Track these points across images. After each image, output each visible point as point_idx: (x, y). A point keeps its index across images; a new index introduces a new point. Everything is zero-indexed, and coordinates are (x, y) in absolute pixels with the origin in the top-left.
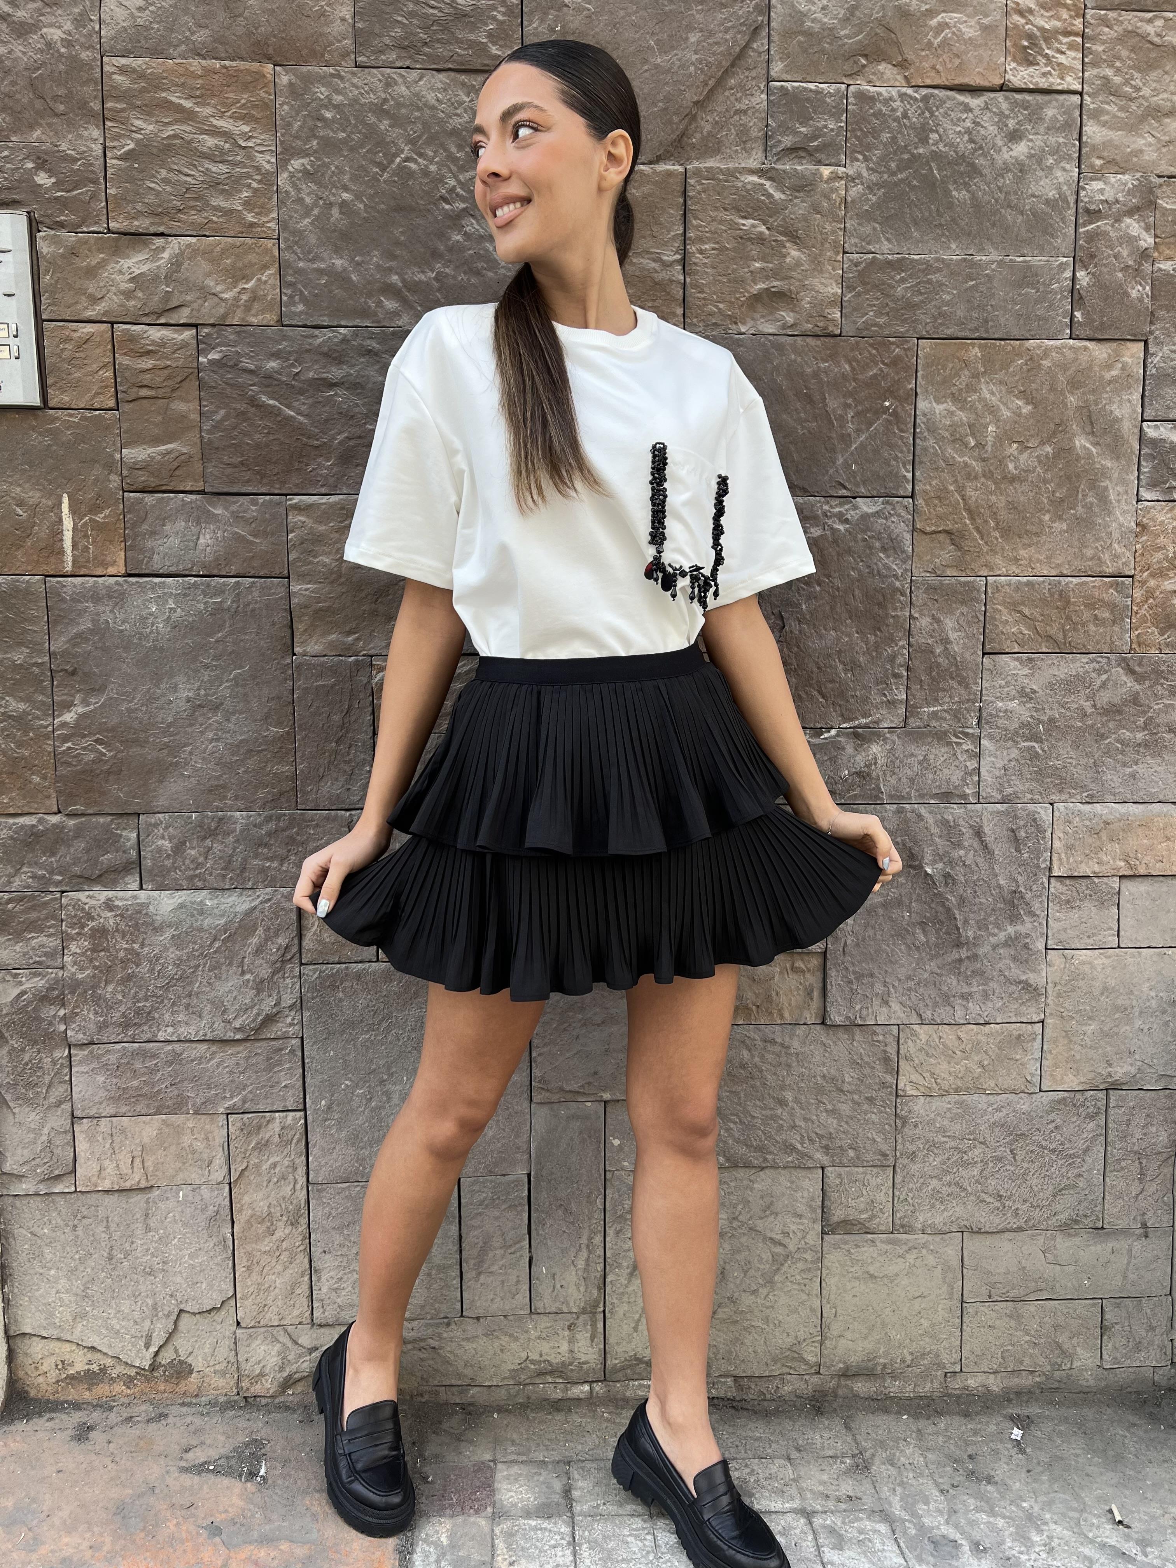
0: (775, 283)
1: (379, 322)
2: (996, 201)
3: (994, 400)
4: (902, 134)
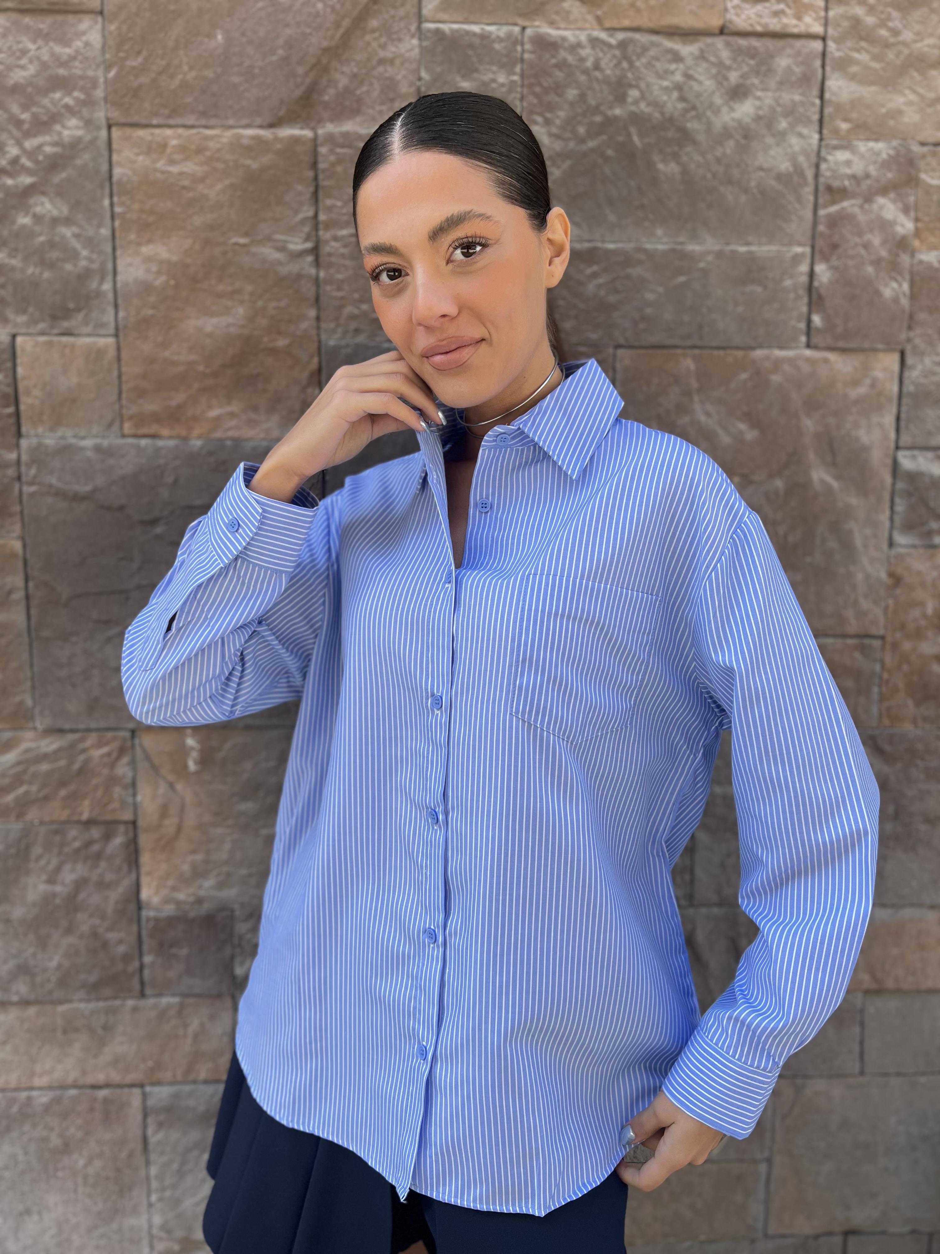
3: (710, 423)
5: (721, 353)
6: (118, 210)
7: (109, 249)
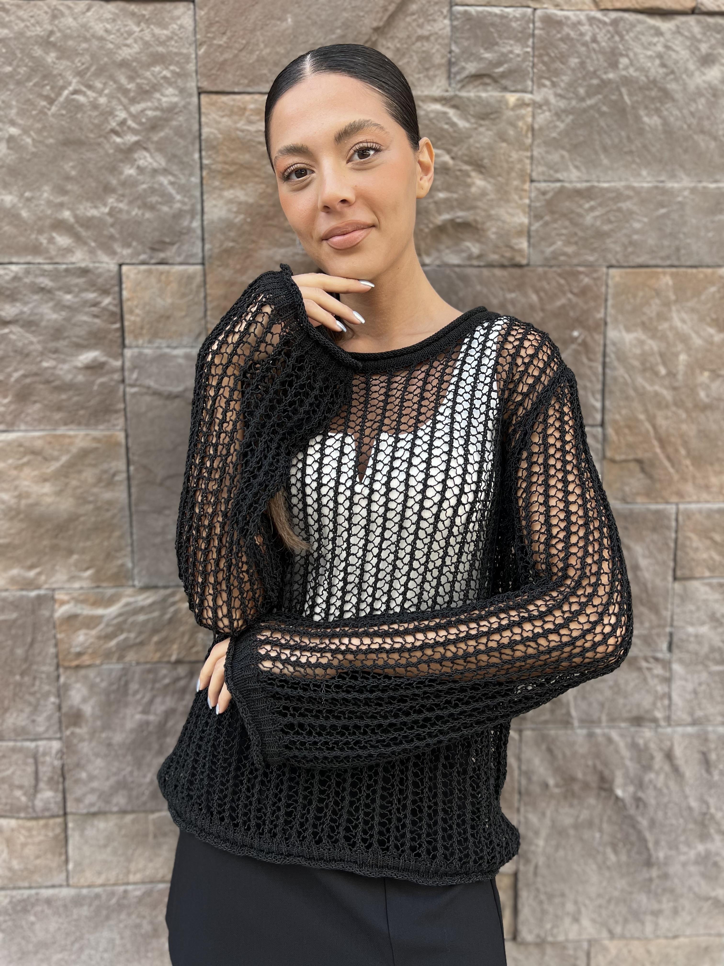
0: (460, 214)
1: (51, 258)
2: (689, 126)
3: (685, 328)
4: (592, 60)
5: (694, 270)
6: (205, 162)
7: (197, 193)
